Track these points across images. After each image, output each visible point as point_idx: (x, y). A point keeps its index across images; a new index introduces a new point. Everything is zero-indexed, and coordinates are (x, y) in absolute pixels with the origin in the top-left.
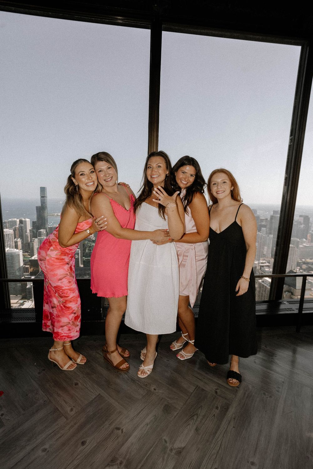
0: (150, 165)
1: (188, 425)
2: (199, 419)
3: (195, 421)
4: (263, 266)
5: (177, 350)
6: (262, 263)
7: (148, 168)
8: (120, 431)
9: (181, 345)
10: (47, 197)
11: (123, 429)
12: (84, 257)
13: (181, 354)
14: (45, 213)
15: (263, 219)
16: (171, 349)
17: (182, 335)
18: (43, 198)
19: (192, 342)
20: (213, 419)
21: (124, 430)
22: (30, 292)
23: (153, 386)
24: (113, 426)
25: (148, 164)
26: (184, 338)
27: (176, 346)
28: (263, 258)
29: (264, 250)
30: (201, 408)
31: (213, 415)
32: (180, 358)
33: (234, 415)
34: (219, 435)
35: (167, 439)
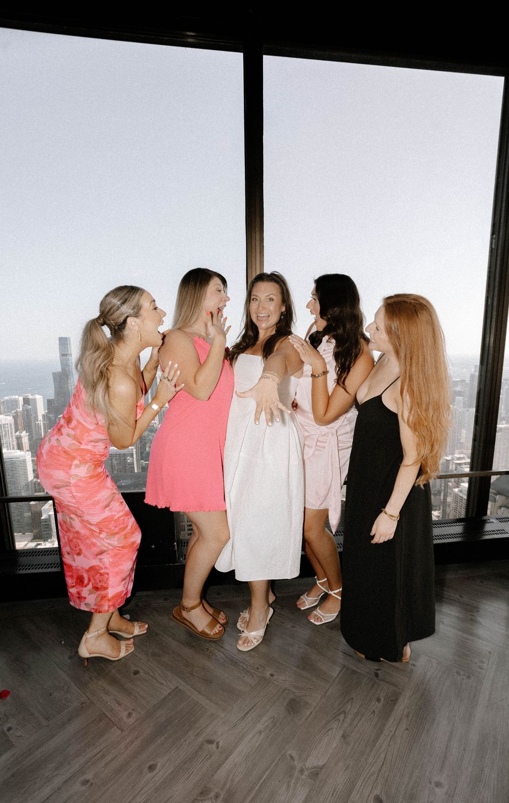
0: (256, 296)
1: (329, 730)
2: (348, 720)
3: (341, 722)
4: (460, 464)
5: (309, 608)
6: (459, 459)
7: (253, 299)
8: (214, 746)
9: (316, 601)
10: (71, 356)
11: (219, 741)
12: (143, 460)
13: (316, 615)
14: (70, 384)
15: (458, 381)
16: (298, 607)
17: (318, 582)
18: (65, 357)
19: (334, 593)
20: (372, 718)
21: (221, 744)
22: (48, 526)
23: (268, 670)
24: (201, 739)
25: (252, 294)
26: (321, 587)
27: (307, 601)
28: (460, 451)
29: (460, 435)
30: (350, 702)
31: (372, 711)
32: (314, 621)
33: (407, 710)
34: (383, 743)
35: (294, 755)
